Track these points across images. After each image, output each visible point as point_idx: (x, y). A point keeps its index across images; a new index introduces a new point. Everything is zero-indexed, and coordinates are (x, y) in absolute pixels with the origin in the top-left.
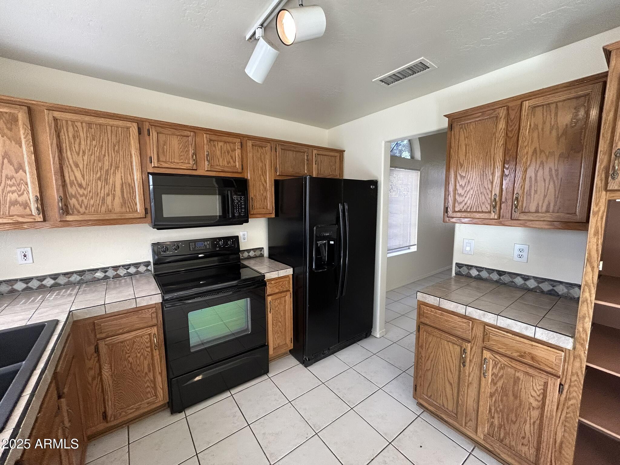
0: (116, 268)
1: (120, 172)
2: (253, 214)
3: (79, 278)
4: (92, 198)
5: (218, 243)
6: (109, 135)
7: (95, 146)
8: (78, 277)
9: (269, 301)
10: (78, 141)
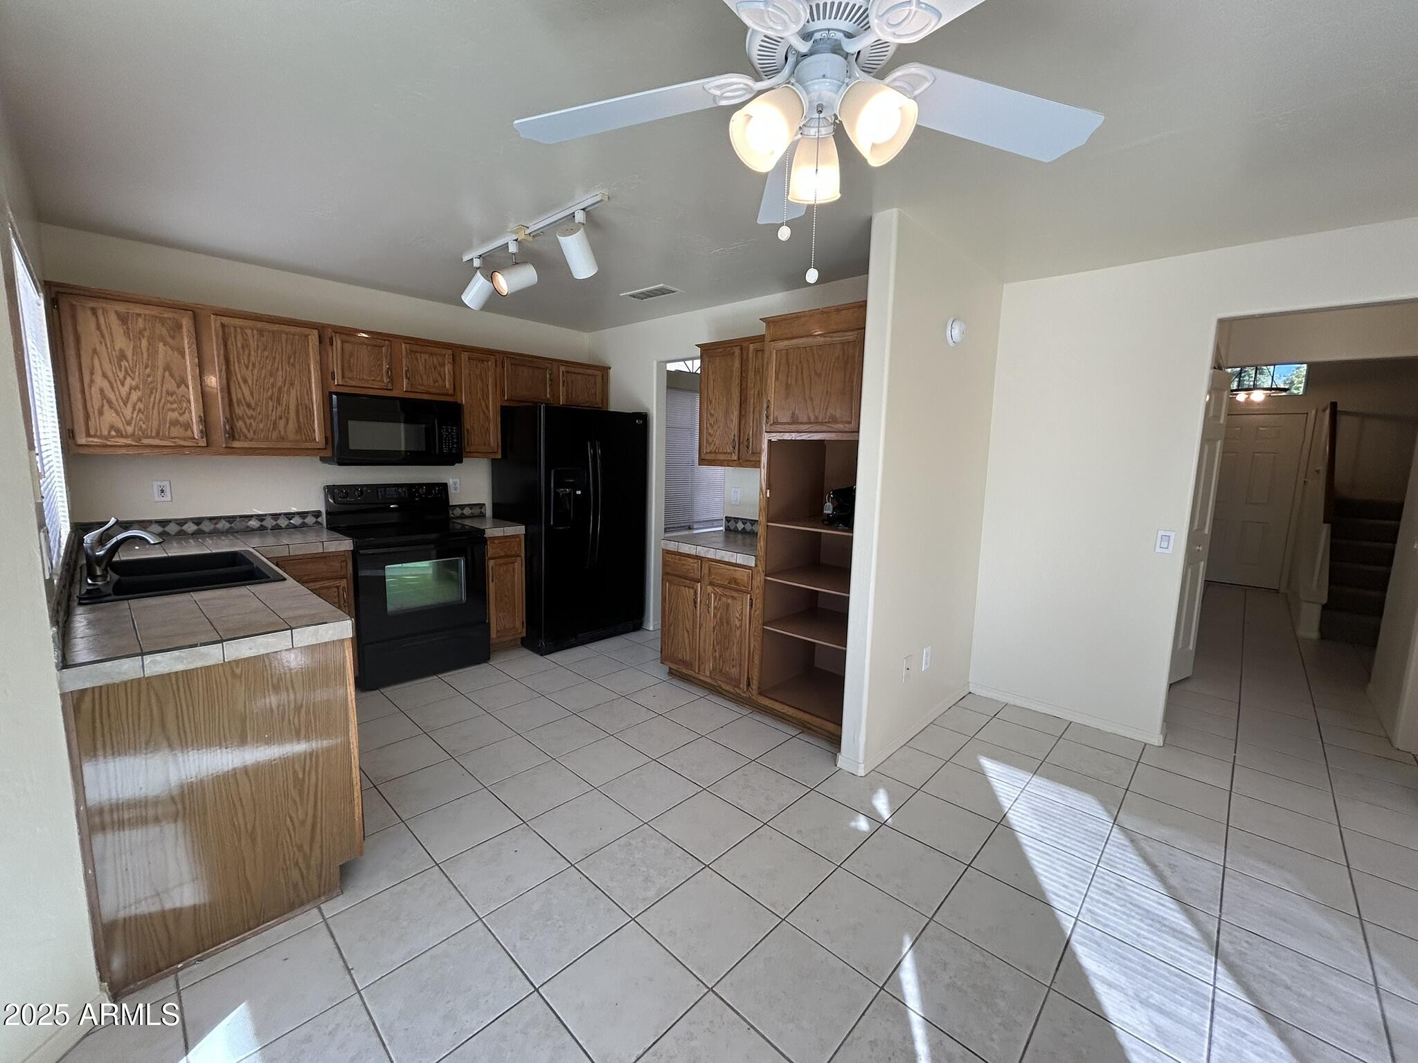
0: (276, 516)
1: (295, 390)
2: (470, 452)
3: (227, 525)
4: (261, 421)
5: (417, 491)
6: (284, 345)
7: (267, 358)
8: (227, 523)
9: (490, 567)
10: (247, 352)
